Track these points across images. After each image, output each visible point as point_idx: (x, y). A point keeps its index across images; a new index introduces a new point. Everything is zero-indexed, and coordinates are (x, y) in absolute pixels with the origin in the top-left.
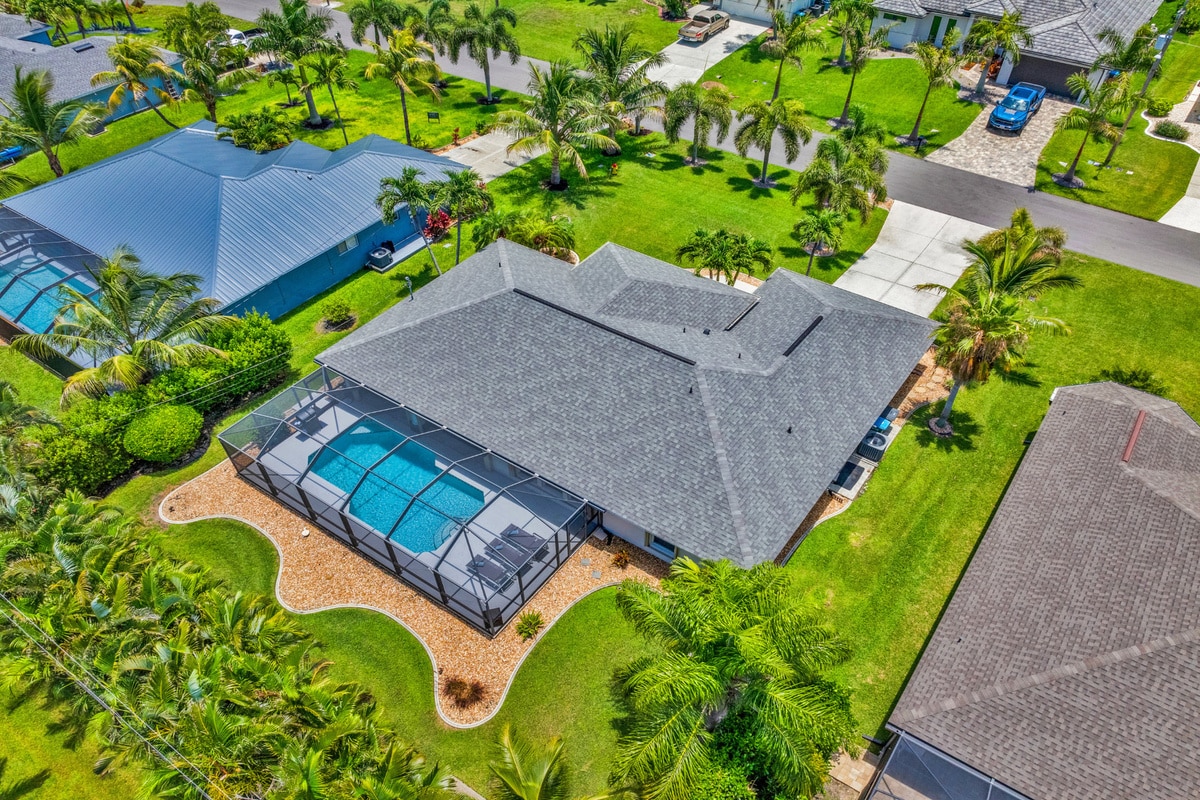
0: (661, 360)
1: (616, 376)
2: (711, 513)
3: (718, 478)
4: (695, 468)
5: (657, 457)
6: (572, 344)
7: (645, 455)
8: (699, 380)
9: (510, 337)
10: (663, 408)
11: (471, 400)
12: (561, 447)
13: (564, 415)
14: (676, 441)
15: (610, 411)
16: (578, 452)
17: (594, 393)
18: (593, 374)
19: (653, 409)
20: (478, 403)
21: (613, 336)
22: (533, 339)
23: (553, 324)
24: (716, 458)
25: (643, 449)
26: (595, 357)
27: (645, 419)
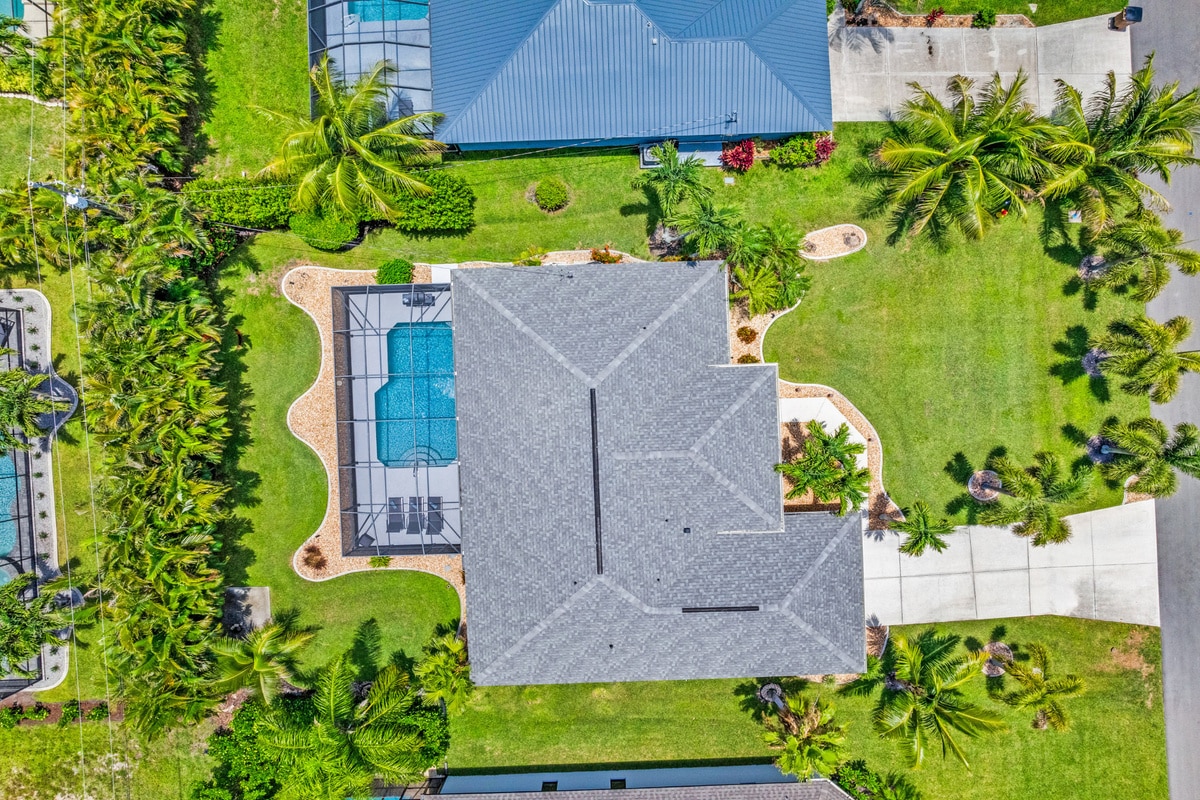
0: (590, 547)
1: (560, 521)
2: (498, 639)
3: (523, 633)
4: (522, 614)
5: (517, 585)
6: (569, 470)
7: (514, 575)
8: (588, 584)
9: (550, 417)
10: (553, 569)
11: (487, 423)
12: (489, 514)
13: (512, 500)
14: (534, 591)
15: (532, 532)
16: (491, 527)
17: (539, 512)
18: (553, 502)
19: (549, 563)
20: (487, 431)
21: (592, 499)
22: (558, 437)
23: (578, 443)
24: (536, 624)
25: (517, 572)
26: (567, 495)
27: (539, 561)
